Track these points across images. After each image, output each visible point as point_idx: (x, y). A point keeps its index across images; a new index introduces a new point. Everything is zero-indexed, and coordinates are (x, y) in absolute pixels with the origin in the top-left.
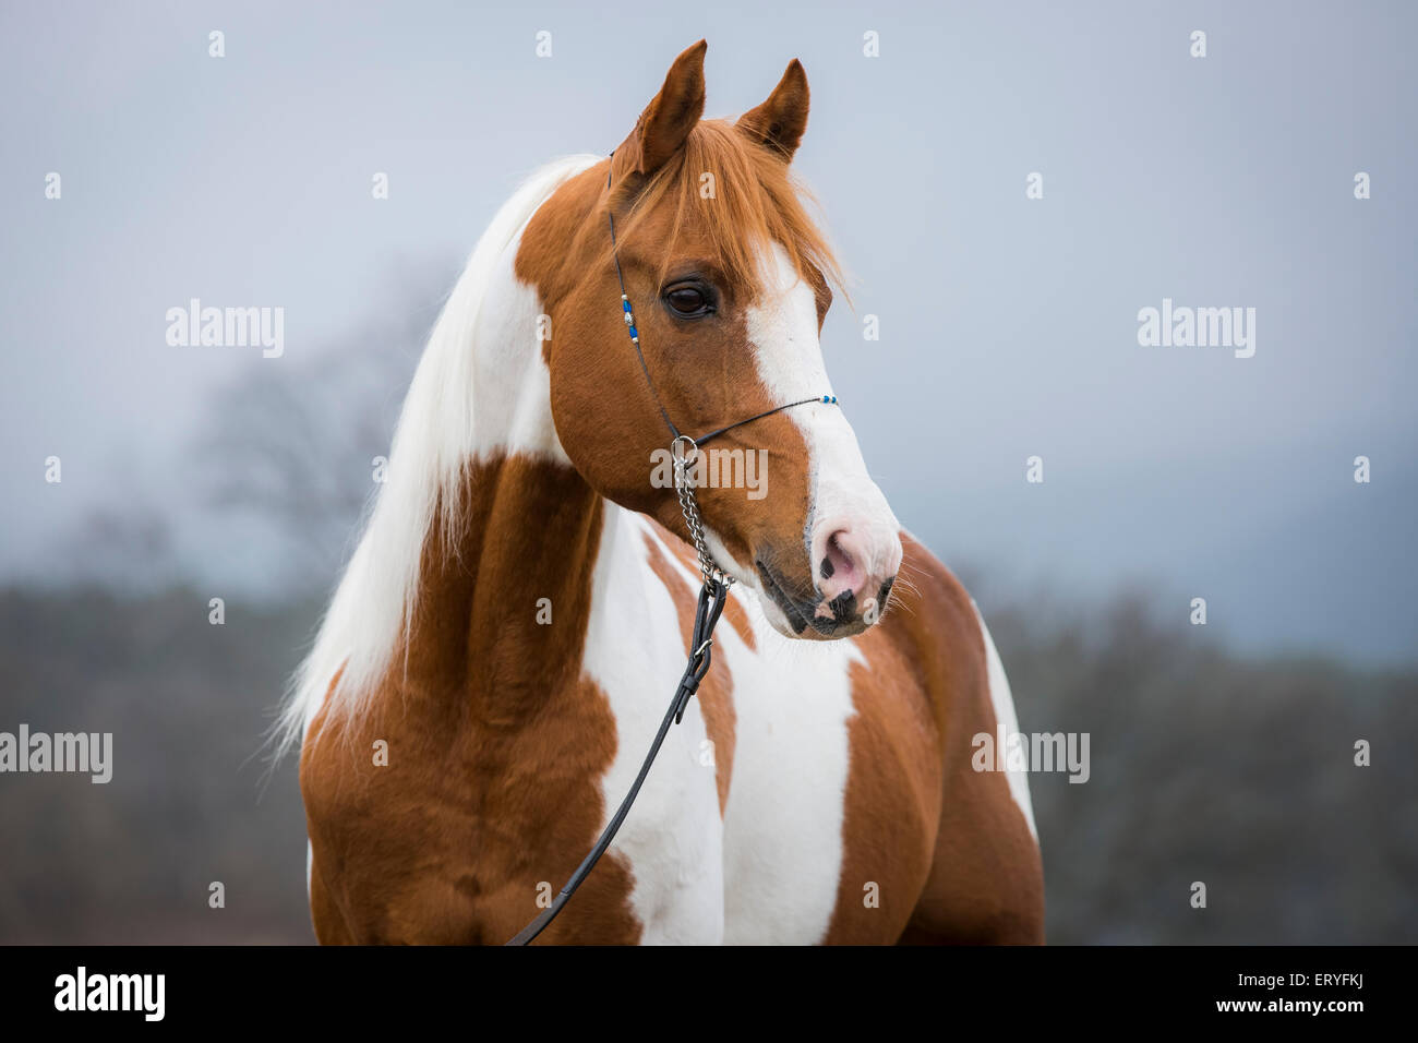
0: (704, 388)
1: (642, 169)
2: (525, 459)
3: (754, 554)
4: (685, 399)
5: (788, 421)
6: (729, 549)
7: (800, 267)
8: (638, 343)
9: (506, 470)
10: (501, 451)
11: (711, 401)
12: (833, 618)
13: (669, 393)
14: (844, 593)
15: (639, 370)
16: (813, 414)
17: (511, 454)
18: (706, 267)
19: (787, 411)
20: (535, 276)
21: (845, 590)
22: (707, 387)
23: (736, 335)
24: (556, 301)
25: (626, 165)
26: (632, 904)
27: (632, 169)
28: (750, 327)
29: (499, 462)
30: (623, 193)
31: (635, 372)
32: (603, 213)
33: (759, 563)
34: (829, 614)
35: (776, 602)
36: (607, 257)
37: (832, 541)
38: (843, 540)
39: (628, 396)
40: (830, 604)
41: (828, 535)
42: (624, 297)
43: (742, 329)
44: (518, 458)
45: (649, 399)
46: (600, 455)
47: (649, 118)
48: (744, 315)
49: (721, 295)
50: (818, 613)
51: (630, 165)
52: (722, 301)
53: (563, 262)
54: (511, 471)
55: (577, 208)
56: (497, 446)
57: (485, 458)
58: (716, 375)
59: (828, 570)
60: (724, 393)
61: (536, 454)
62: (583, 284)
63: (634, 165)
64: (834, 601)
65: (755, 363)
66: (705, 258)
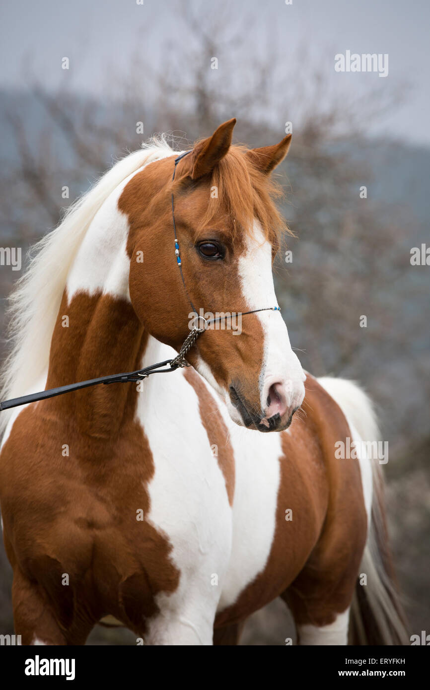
0: (213, 296)
1: (192, 176)
2: (112, 297)
3: (230, 382)
4: (203, 300)
5: (256, 318)
6: (214, 376)
7: (268, 234)
8: (180, 266)
9: (101, 300)
10: (100, 290)
11: (216, 302)
12: (268, 426)
13: (195, 294)
14: (276, 415)
15: (180, 280)
16: (269, 316)
17: (105, 293)
18: (222, 235)
19: (255, 313)
20: (128, 211)
21: (276, 413)
22: (215, 295)
23: (232, 271)
24: (138, 228)
25: (183, 172)
26: (172, 559)
27: (186, 175)
28: (240, 268)
29: (99, 295)
30: (180, 185)
31: (178, 281)
32: (169, 192)
33: (232, 388)
34: (267, 424)
35: (237, 408)
36: (169, 217)
37: (273, 389)
38: (279, 389)
39: (172, 291)
40: (268, 420)
41: (271, 384)
42: (176, 240)
43: (235, 269)
44: (108, 296)
45: (184, 295)
46: (153, 316)
47: (200, 154)
48: (237, 261)
49: (227, 250)
50: (261, 423)
51: (186, 172)
52: (228, 253)
53: (144, 209)
54: (104, 302)
55: (155, 185)
56: (98, 288)
57: (92, 292)
58: (219, 290)
59: (269, 401)
60: (223, 299)
61: (117, 296)
62: (154, 226)
63: (188, 172)
64: (271, 418)
65: (240, 286)
66: (221, 230)
